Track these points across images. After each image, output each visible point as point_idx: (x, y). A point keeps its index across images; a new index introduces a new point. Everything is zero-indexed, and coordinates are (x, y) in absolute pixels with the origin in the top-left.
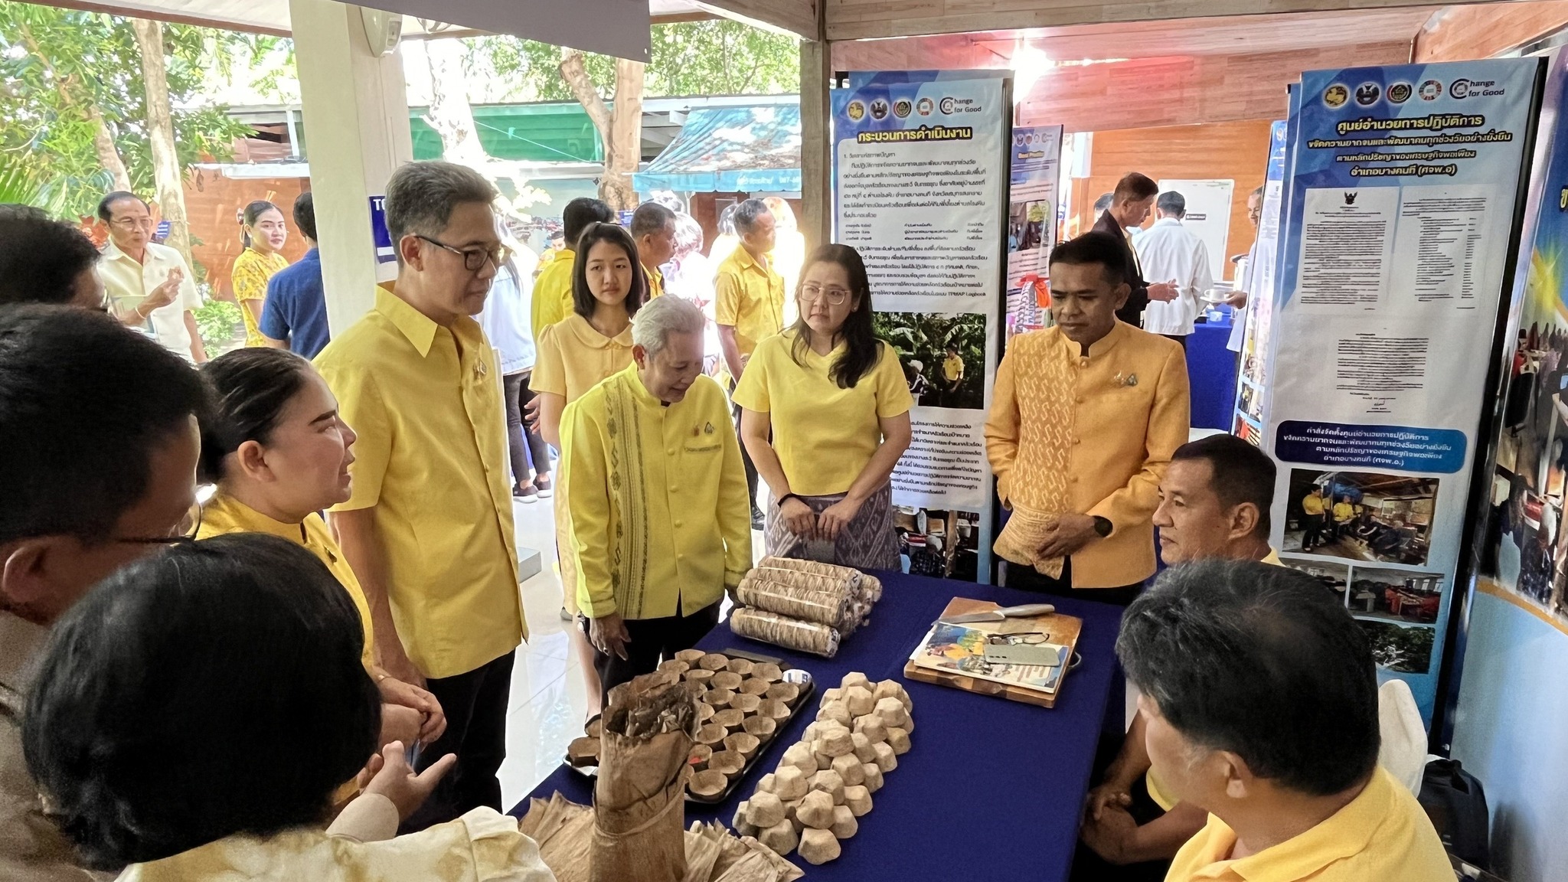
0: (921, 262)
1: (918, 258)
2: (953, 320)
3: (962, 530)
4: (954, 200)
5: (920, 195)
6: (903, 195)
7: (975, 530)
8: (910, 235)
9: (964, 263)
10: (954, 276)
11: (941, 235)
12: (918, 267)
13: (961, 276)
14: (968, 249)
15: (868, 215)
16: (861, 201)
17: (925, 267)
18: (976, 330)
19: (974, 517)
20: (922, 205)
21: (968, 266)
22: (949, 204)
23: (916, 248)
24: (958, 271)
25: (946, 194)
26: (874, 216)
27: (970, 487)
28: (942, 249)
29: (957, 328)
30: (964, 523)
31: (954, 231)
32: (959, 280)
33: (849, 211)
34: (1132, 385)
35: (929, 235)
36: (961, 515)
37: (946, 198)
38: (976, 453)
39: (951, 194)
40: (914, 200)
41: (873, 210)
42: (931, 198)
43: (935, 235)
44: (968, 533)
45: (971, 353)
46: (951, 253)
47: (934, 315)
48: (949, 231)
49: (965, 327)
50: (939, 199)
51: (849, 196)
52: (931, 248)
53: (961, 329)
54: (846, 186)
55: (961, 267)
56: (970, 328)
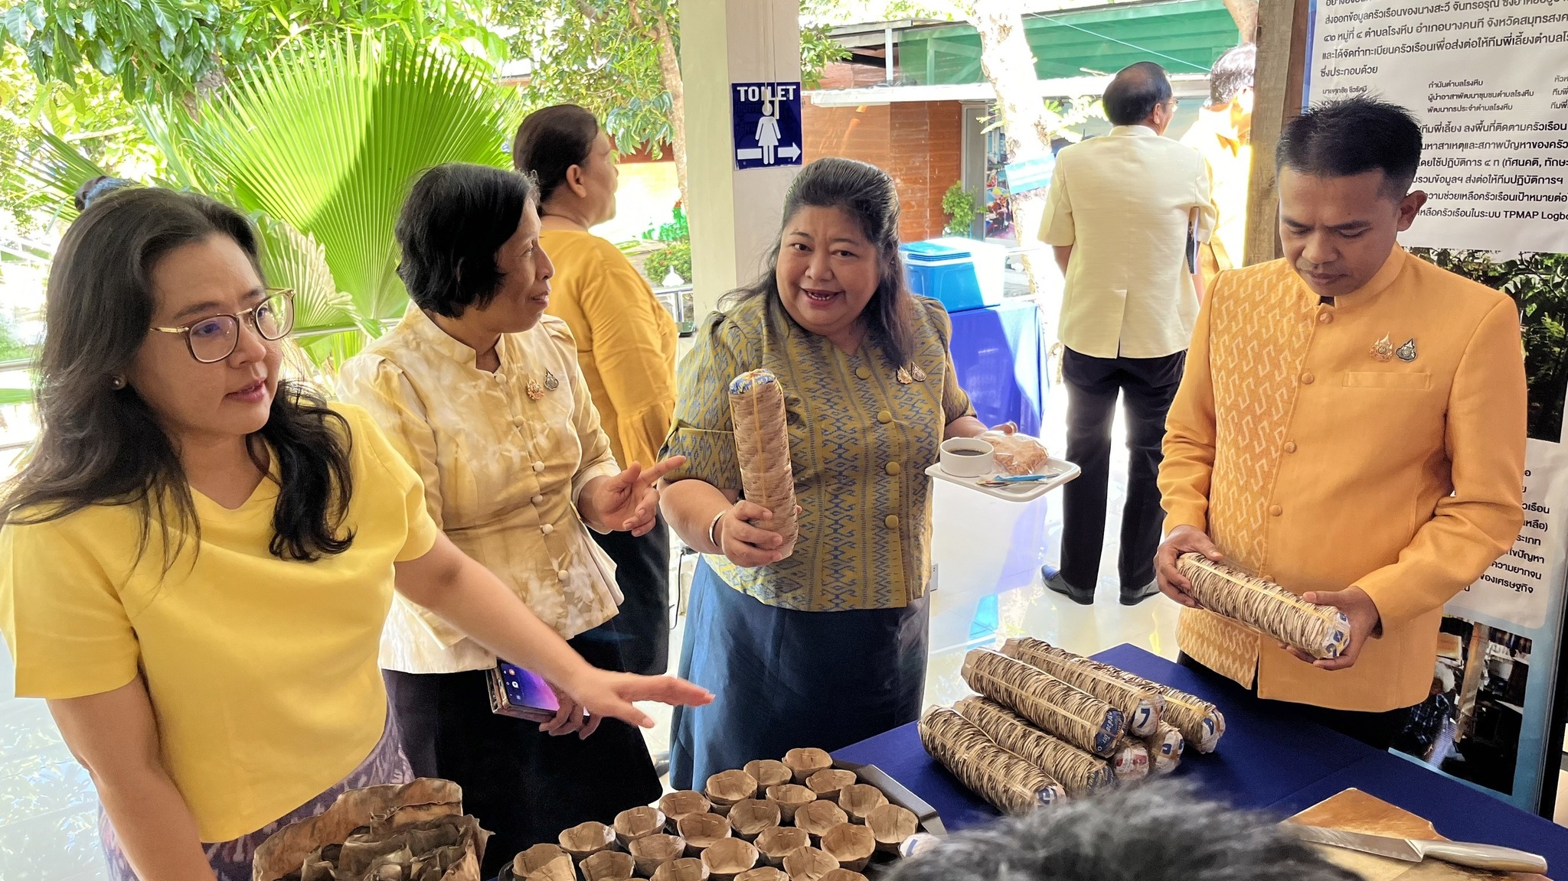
0: (1456, 154)
1: (1450, 146)
2: (1511, 264)
3: (1493, 665)
4: (1529, 31)
5: (1462, 26)
6: (1429, 28)
7: (1520, 671)
8: (1437, 104)
9: (1542, 154)
10: (1519, 180)
11: (1501, 101)
12: (1450, 163)
13: (1534, 180)
14: (1551, 126)
15: (1363, 70)
16: (1352, 44)
17: (1463, 162)
18: (1558, 285)
19: (1520, 645)
20: (1467, 44)
21: (1549, 161)
22: (1521, 40)
23: (1449, 128)
24: (1529, 171)
25: (1516, 21)
26: (1374, 70)
27: (1519, 587)
28: (1500, 127)
29: (1517, 280)
30: (1501, 652)
31: (1527, 93)
32: (1529, 189)
33: (1332, 64)
34: (1408, 359)
35: (1476, 102)
36: (1495, 635)
37: (1514, 30)
38: (1537, 524)
39: (1526, 20)
40: (1451, 36)
41: (1371, 60)
42: (1485, 32)
43: (1488, 102)
44: (1506, 672)
45: (1541, 330)
46: (1516, 136)
47: (1472, 254)
48: (1516, 94)
49: (1535, 279)
50: (1500, 32)
51: (1332, 38)
52: (1479, 127)
53: (1527, 284)
54: (1329, 20)
55: (1535, 162)
56: (1545, 282)
